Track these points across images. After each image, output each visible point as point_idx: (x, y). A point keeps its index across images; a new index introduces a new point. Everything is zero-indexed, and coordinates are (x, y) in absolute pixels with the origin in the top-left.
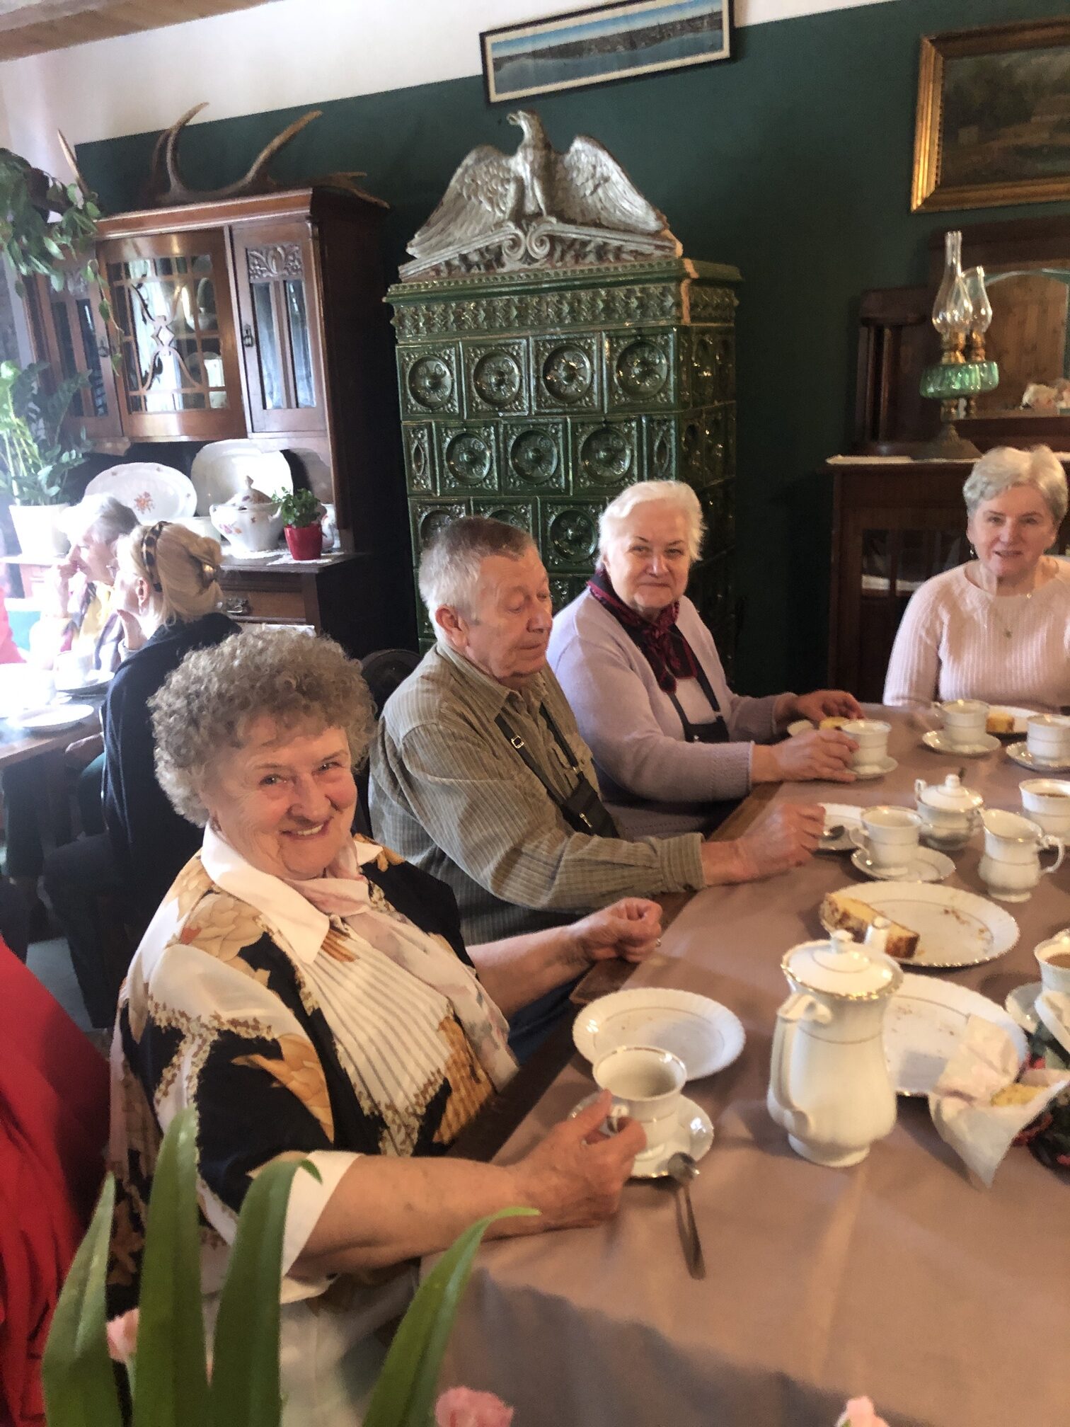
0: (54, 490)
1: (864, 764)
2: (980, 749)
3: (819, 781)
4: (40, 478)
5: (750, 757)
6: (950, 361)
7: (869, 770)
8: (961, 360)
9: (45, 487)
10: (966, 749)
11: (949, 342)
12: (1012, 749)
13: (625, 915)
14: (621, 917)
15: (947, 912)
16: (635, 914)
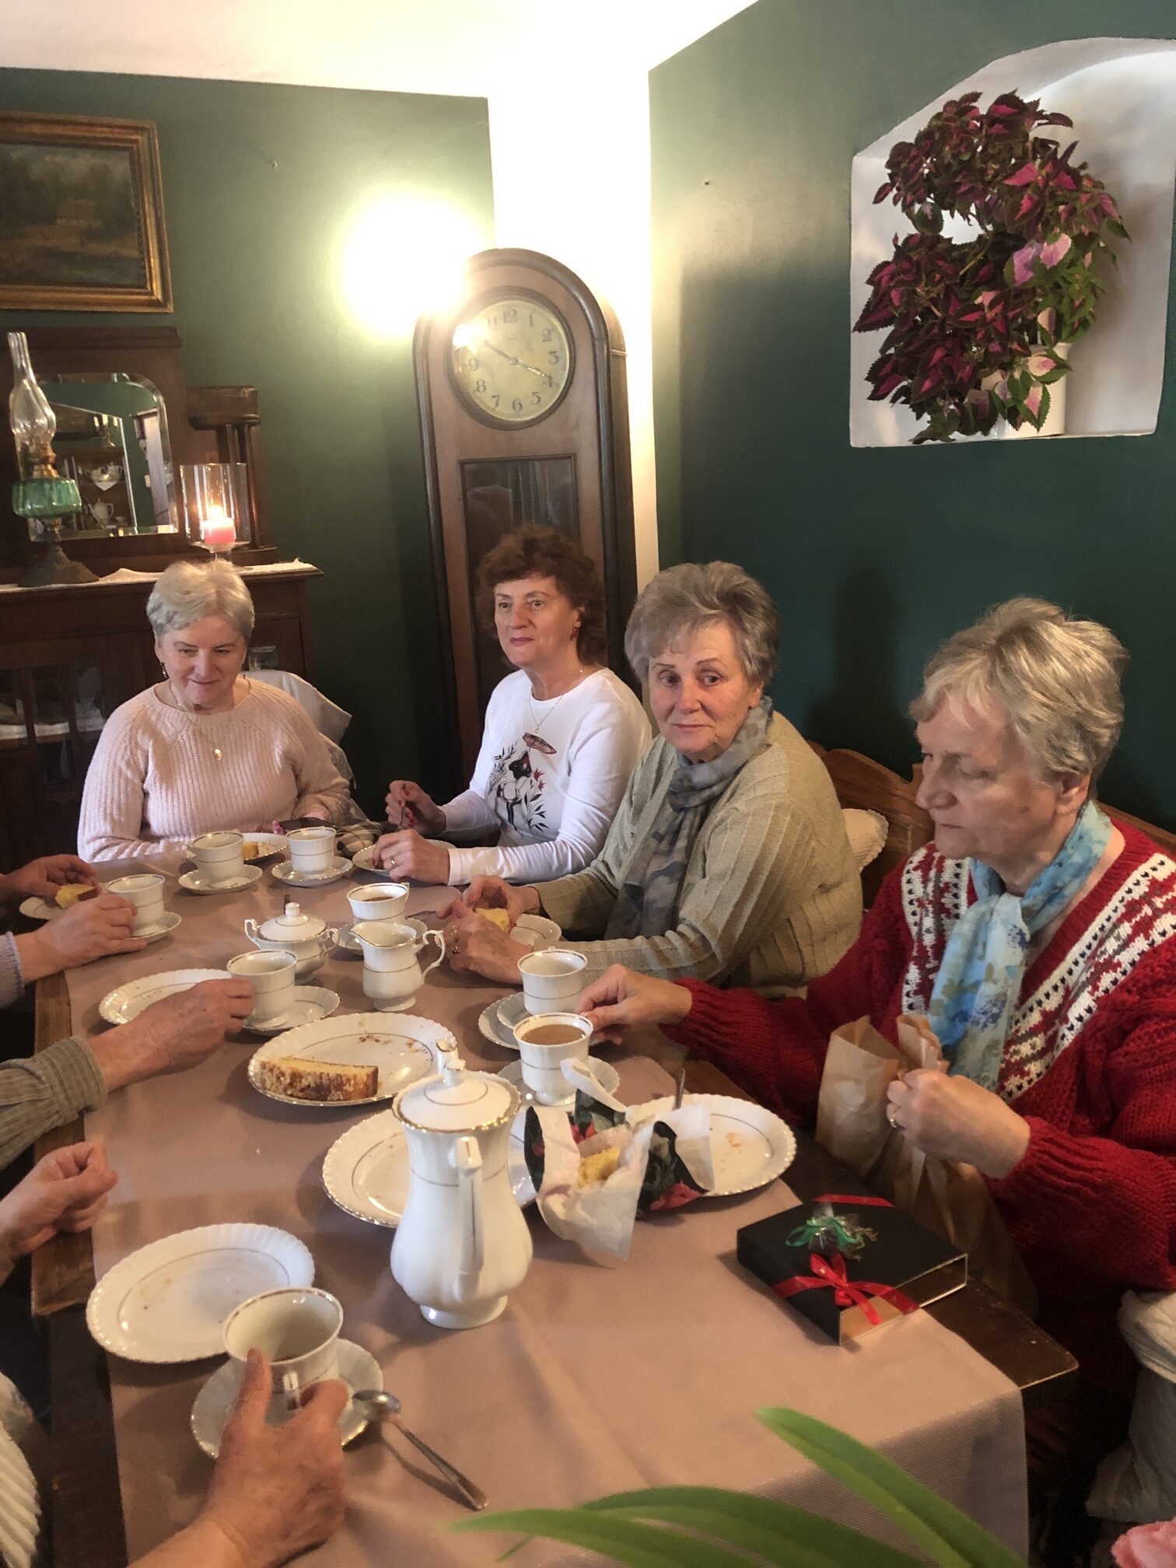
1: (143, 926)
2: (242, 882)
3: (106, 958)
5: (16, 952)
6: (42, 475)
7: (152, 930)
8: (54, 473)
10: (228, 884)
11: (37, 454)
12: (276, 871)
13: (61, 1175)
14: (55, 1179)
15: (364, 1040)
16: (74, 1168)
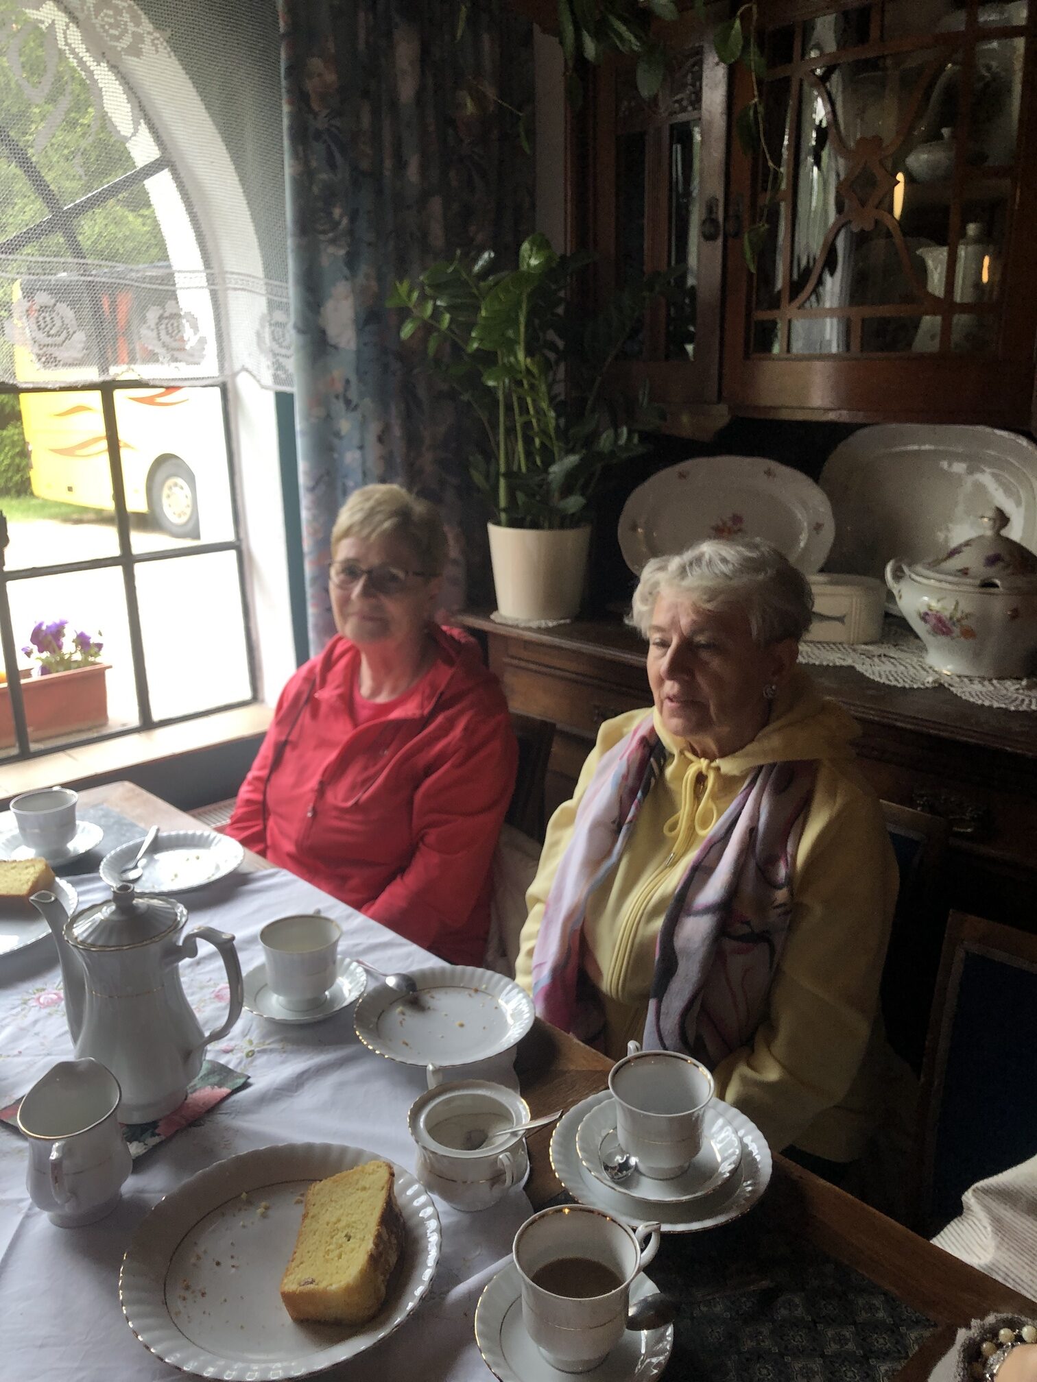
0: (574, 503)
4: (551, 477)
9: (556, 495)
